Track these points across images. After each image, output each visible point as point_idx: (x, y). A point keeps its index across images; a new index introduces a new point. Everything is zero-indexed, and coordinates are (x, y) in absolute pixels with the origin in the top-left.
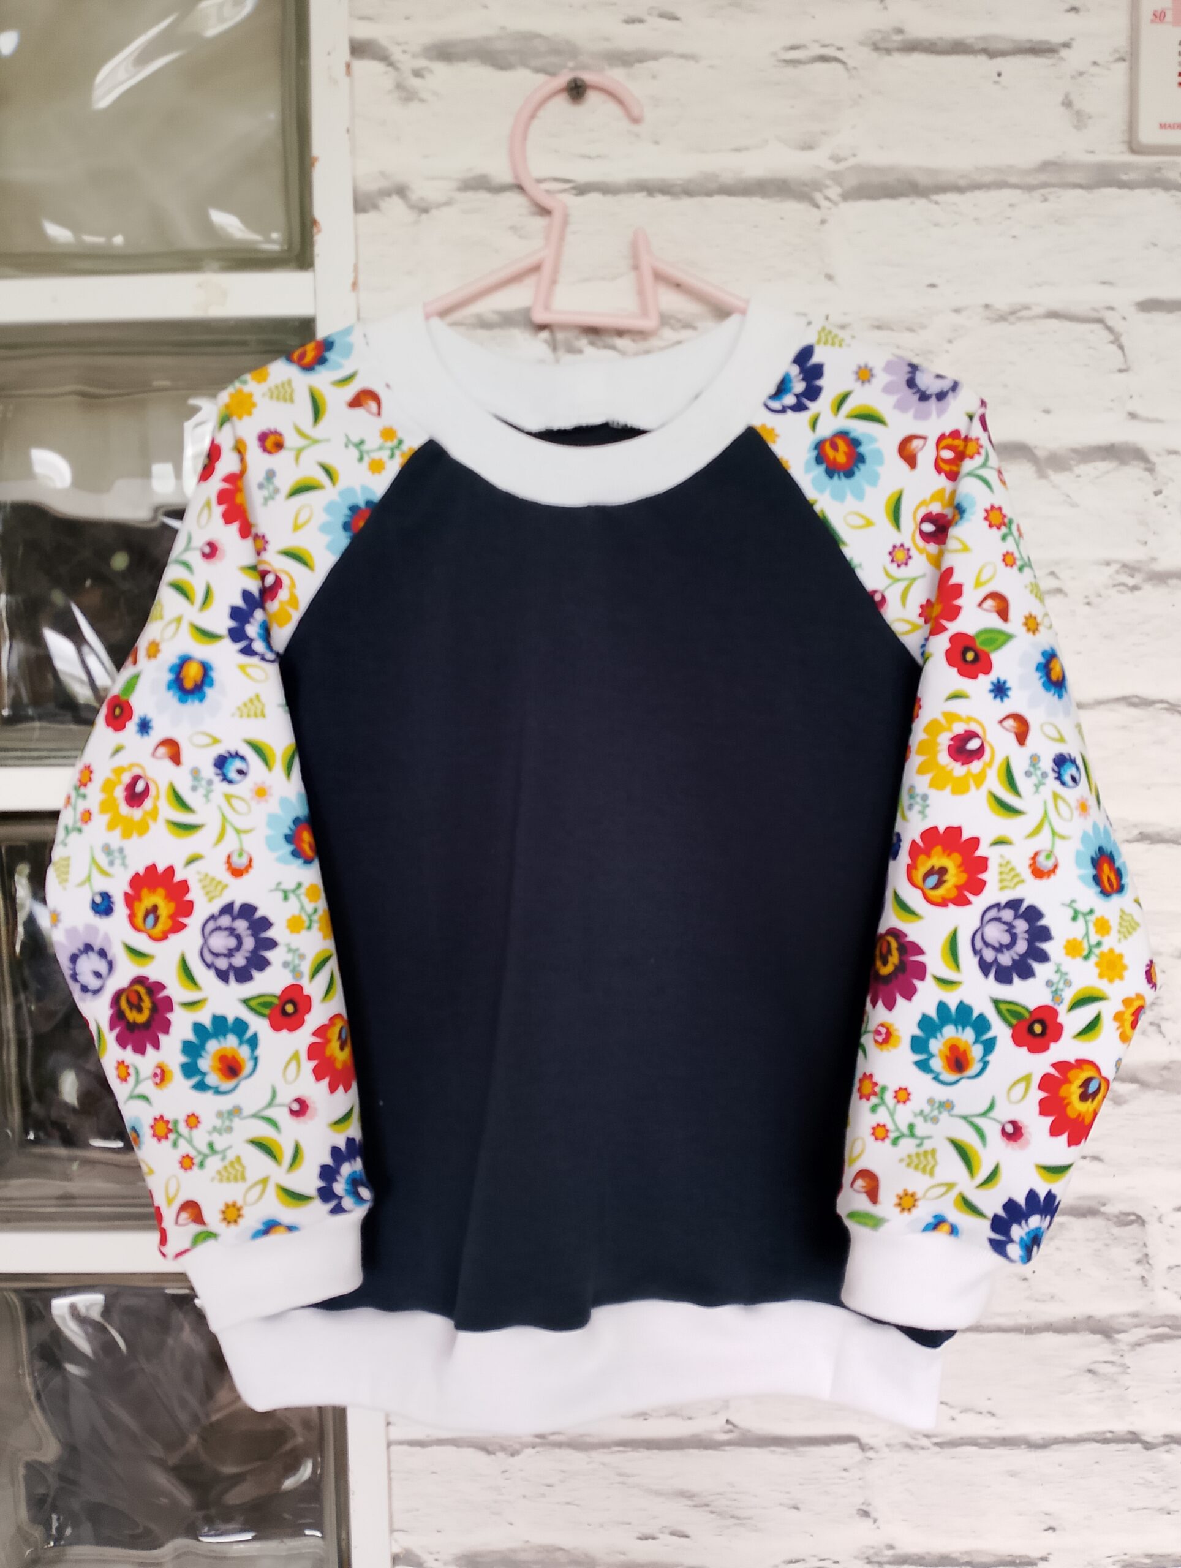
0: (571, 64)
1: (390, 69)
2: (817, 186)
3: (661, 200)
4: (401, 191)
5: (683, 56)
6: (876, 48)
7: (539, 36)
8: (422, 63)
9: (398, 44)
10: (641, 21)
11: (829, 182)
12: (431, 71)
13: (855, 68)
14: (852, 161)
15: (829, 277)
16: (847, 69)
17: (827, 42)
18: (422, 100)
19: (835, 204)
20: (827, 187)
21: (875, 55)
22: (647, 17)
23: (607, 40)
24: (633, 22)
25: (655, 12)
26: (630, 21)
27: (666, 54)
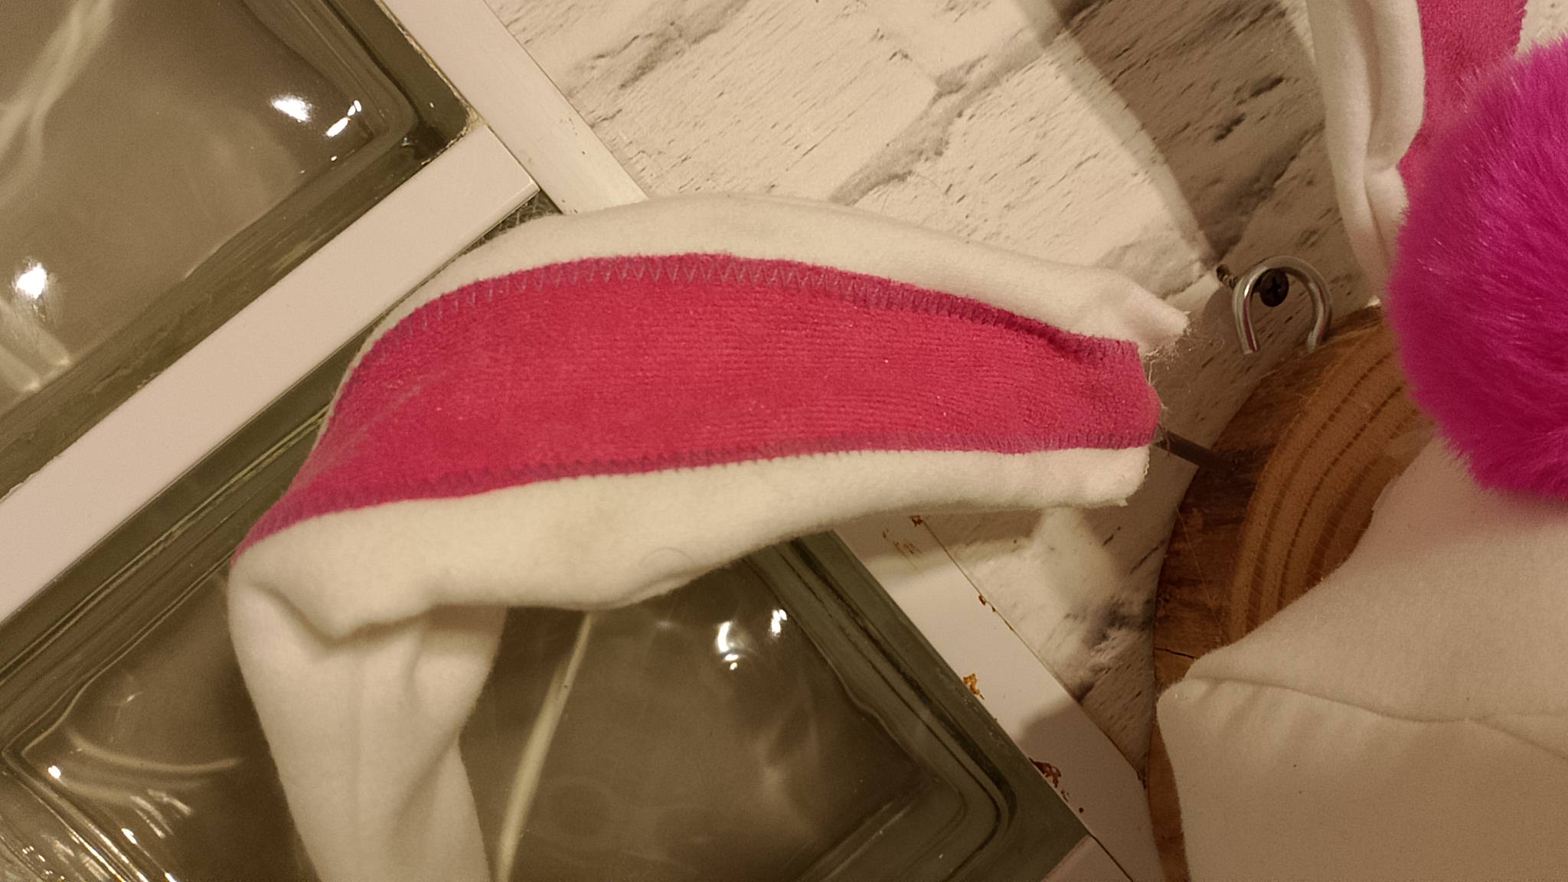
22: (1242, 109)
23: (1216, 181)
24: (1229, 130)
25: (1245, 94)
26: (1224, 132)
27: (1301, 139)
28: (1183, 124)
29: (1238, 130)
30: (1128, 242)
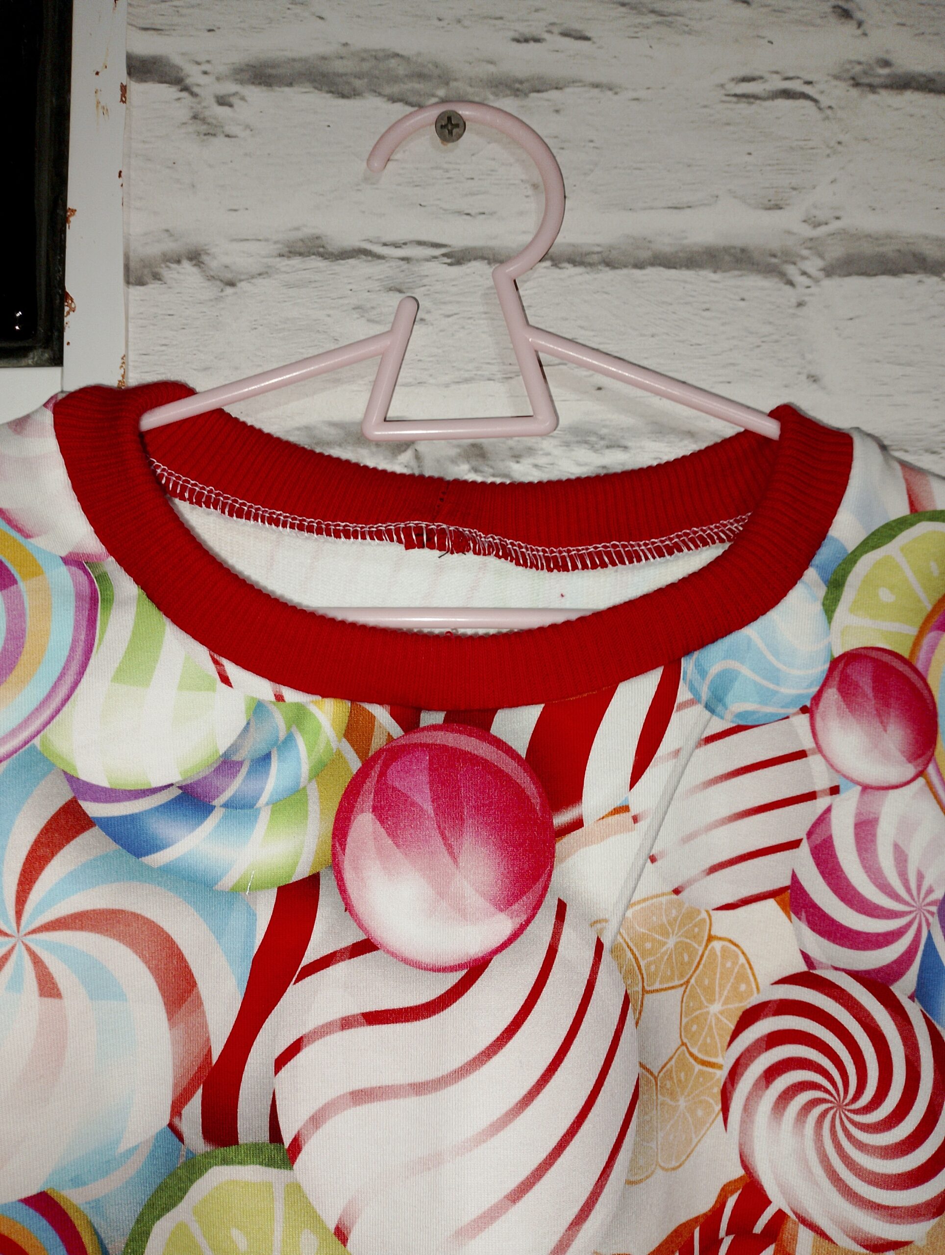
0: (441, 92)
1: (184, 94)
2: (790, 257)
3: (571, 270)
4: (195, 257)
5: (596, 86)
6: (857, 85)
7: (397, 55)
8: (230, 87)
9: (198, 63)
10: (537, 40)
11: (805, 253)
12: (243, 99)
13: (830, 107)
14: (835, 225)
15: (814, 379)
16: (820, 109)
17: (791, 75)
18: (228, 136)
19: (817, 281)
20: (804, 258)
21: (855, 92)
22: (546, 36)
23: (491, 62)
24: (526, 40)
25: (556, 30)
26: (522, 39)
27: (573, 82)
28: (498, 14)
29: (532, 44)
30: (401, 52)
